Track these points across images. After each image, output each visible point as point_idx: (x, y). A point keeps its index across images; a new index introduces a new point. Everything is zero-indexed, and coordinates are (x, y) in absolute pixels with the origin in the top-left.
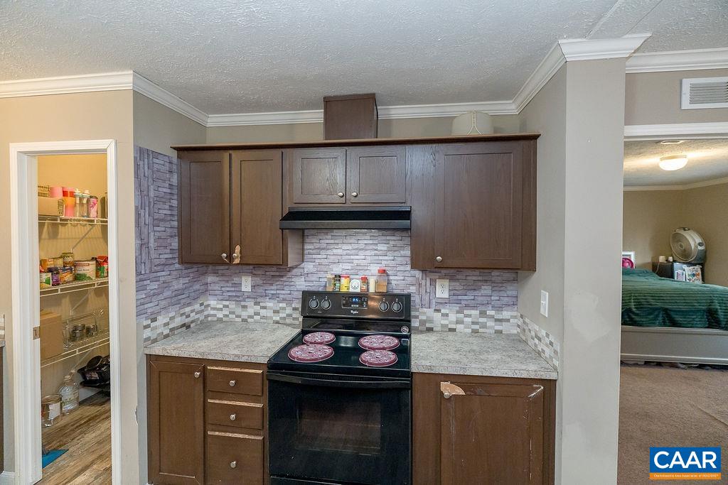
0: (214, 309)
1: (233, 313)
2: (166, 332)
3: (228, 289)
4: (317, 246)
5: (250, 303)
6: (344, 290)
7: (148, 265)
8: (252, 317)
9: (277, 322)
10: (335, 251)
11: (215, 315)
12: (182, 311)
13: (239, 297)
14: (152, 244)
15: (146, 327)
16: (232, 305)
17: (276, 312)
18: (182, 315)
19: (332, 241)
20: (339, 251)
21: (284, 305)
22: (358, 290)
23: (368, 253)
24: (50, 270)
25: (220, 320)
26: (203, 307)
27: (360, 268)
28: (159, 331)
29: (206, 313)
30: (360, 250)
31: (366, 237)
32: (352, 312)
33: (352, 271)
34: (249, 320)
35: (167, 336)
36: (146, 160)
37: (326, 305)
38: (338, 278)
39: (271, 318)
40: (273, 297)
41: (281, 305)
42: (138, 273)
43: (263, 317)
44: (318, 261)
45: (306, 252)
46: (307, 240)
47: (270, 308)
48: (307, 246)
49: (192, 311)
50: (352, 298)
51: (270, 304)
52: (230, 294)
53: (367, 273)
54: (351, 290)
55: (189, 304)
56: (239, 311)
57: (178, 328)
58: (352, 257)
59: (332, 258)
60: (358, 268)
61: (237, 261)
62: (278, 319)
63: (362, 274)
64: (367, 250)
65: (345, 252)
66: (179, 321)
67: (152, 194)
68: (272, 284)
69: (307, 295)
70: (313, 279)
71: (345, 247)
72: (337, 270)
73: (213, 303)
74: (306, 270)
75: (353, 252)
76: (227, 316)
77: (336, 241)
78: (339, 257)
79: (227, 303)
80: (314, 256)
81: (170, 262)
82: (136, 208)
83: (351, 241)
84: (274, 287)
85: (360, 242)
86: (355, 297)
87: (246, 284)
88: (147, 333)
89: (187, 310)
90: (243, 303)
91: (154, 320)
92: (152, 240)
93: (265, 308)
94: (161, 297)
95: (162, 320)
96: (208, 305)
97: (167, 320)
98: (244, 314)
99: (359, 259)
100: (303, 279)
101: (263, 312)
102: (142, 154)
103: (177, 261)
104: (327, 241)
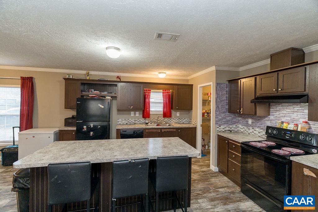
0: (241, 128)
1: (245, 130)
2: (223, 130)
3: (245, 122)
4: (275, 109)
5: (251, 128)
6: (284, 128)
7: (219, 112)
8: (251, 133)
9: (260, 136)
10: (283, 112)
11: (241, 130)
12: (229, 126)
13: (247, 125)
14: (220, 107)
15: (217, 127)
16: (246, 128)
17: (259, 132)
18: (229, 127)
19: (282, 108)
20: (285, 112)
21: (262, 130)
22: (292, 129)
23: (298, 113)
24: (207, 113)
25: (242, 132)
26: (237, 127)
27: (295, 120)
28: (221, 130)
29: (238, 129)
30: (295, 112)
31: (298, 107)
32: (286, 137)
33: (291, 121)
34: (251, 134)
35: (223, 132)
36: (219, 86)
37: (275, 132)
38: (282, 123)
39: (257, 134)
40: (258, 127)
41: (261, 130)
42: (216, 114)
43: (255, 134)
44: (276, 115)
45: (271, 112)
46: (271, 107)
47: (257, 131)
48: (271, 110)
49: (232, 127)
50: (287, 131)
51: (257, 129)
52: (245, 124)
53: (298, 122)
54: (288, 128)
55: (231, 125)
56: (247, 130)
57: (227, 130)
58: (291, 115)
59: (282, 115)
60: (294, 120)
61: (242, 113)
62: (260, 135)
63: (295, 123)
64: (298, 112)
65: (287, 113)
66: (227, 129)
67: (220, 94)
68: (258, 123)
69: (268, 128)
70: (274, 122)
71: (287, 110)
72: (283, 119)
73: (240, 126)
74: (270, 118)
75: (291, 112)
76: (244, 131)
77: (284, 108)
78: (285, 115)
79: (244, 127)
80: (274, 113)
81: (225, 112)
82: (216, 98)
83: (290, 108)
84: (259, 124)
85: (295, 108)
86: (289, 132)
87: (250, 121)
88: (218, 129)
89: (231, 126)
90: (249, 128)
91: (220, 126)
92: (220, 106)
93: (255, 130)
94: (222, 121)
95: (222, 127)
96: (239, 127)
97: (223, 127)
98: (249, 132)
99: (294, 116)
100: (269, 122)
101: (255, 131)
102: (218, 84)
103: (228, 112)
104: (279, 108)
